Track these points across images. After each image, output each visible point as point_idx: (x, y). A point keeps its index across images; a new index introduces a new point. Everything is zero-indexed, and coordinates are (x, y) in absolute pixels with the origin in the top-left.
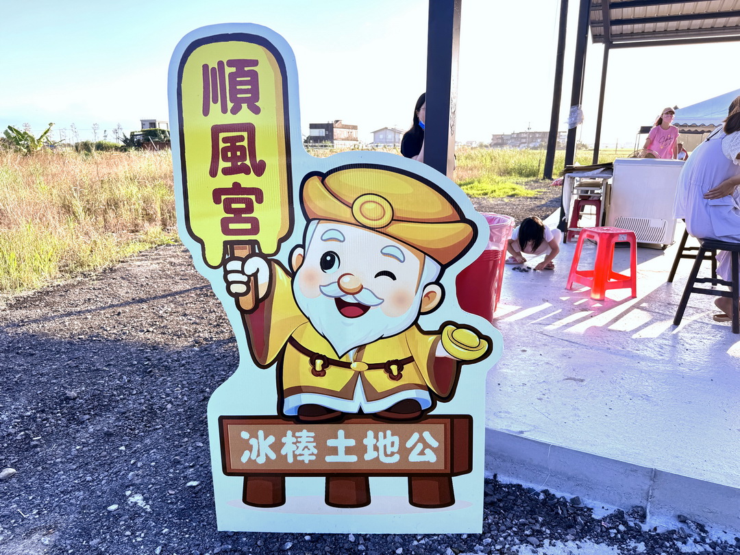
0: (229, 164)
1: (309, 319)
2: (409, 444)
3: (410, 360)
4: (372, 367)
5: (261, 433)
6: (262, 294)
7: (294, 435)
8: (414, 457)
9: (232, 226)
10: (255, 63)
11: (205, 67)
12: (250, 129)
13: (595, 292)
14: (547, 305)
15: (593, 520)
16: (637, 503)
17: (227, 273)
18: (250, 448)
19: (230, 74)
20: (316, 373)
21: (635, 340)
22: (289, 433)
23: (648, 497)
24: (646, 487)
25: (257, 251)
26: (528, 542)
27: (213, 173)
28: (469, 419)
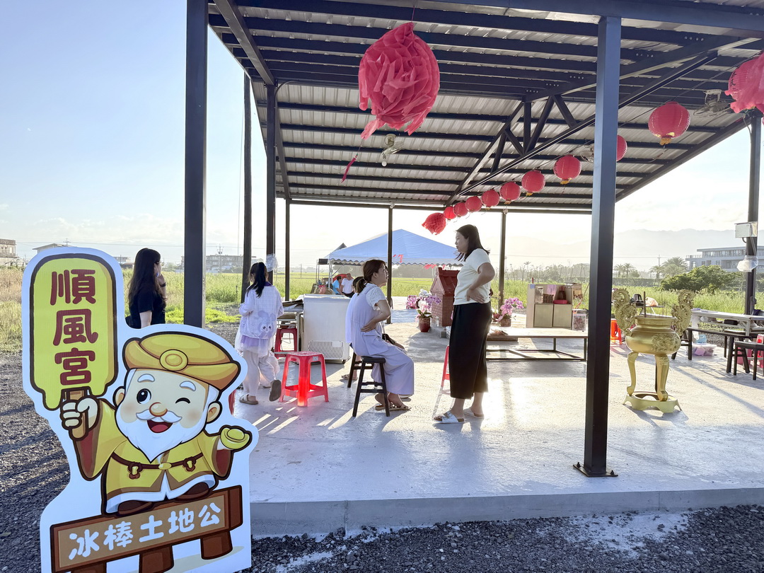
0: (70, 336)
1: (127, 438)
2: (200, 515)
3: (201, 455)
4: (174, 465)
5: (87, 532)
6: (91, 424)
7: (114, 528)
8: (204, 523)
9: (69, 378)
10: (93, 272)
11: (54, 274)
12: (87, 313)
13: (301, 400)
14: (267, 416)
15: (316, 543)
16: (339, 526)
17: (63, 412)
18: (77, 546)
19: (74, 279)
20: (132, 477)
21: (330, 431)
22: (111, 527)
23: (345, 519)
24: (343, 514)
25: (89, 394)
26: (281, 563)
27: (56, 342)
28: (239, 487)
